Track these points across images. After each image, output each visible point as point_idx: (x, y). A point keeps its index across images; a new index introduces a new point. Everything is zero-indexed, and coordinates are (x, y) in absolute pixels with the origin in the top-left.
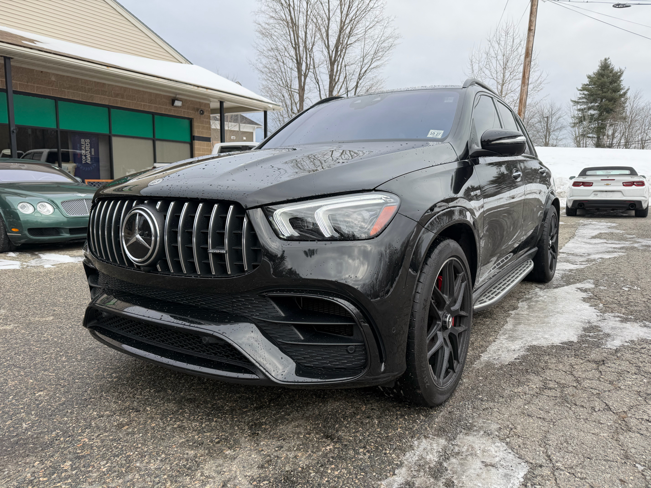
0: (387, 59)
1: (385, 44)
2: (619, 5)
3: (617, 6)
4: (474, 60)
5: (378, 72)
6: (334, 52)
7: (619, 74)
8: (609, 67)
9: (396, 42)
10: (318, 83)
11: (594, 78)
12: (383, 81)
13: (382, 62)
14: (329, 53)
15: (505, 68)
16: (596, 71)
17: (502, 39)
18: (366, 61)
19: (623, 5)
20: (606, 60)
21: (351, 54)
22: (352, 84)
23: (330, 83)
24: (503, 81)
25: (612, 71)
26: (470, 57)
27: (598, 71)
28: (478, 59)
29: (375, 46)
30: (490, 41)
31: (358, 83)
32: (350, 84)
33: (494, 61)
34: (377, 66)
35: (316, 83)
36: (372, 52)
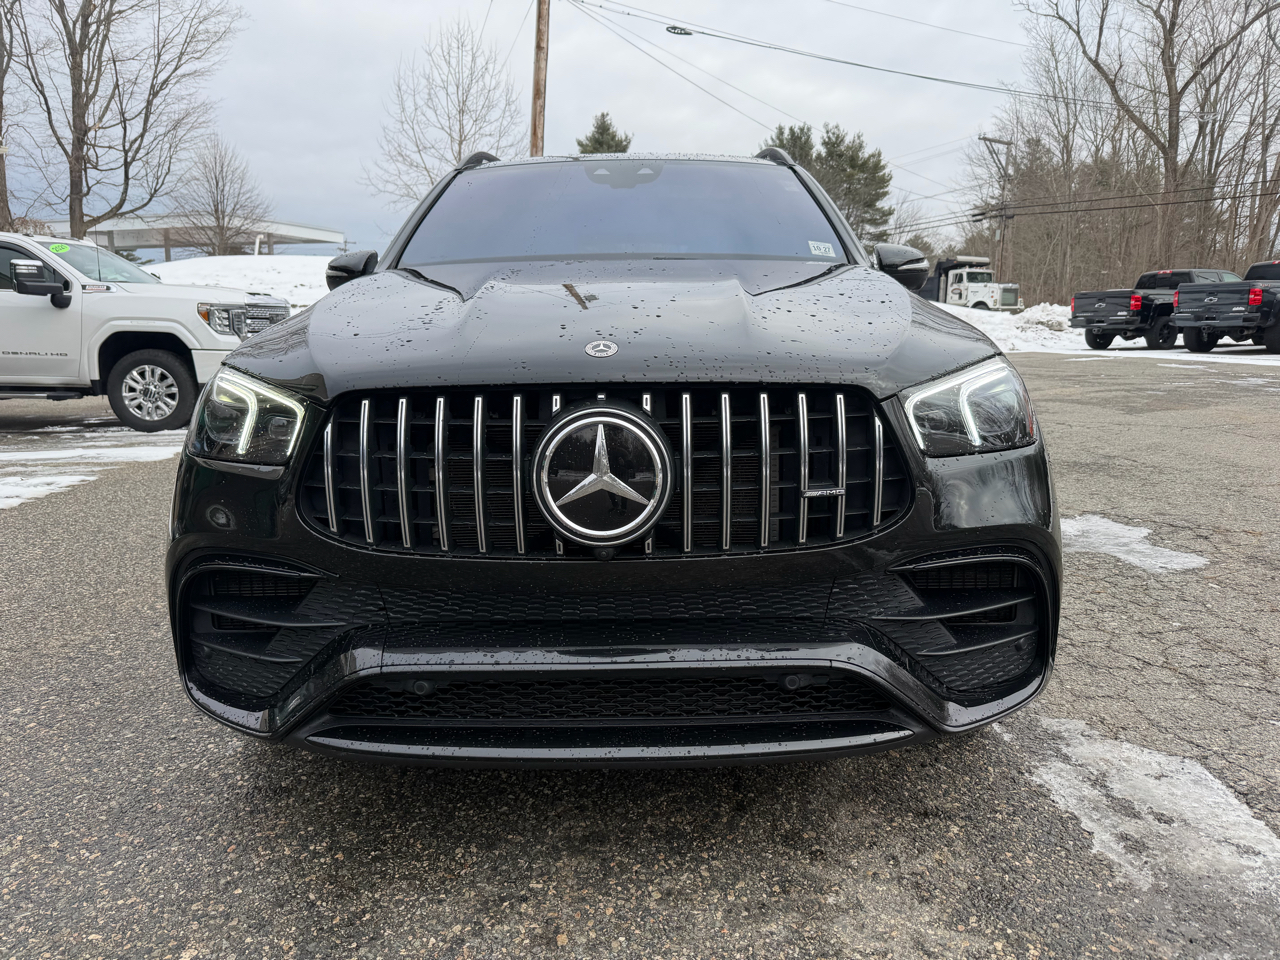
0: (217, 59)
1: (210, 25)
2: (675, 28)
3: (673, 29)
4: (404, 88)
5: (196, 85)
6: (78, 26)
7: (625, 143)
8: (609, 129)
9: (235, 25)
10: (42, 93)
11: (587, 145)
12: (209, 107)
13: (207, 64)
14: (65, 25)
15: (462, 112)
16: (589, 134)
17: (452, 54)
18: (165, 58)
19: (682, 30)
20: (603, 115)
21: (121, 36)
22: (136, 105)
23: (76, 95)
24: (461, 136)
25: (614, 137)
26: (396, 79)
27: (593, 135)
28: (411, 86)
29: (187, 25)
30: (430, 54)
31: (149, 103)
32: (129, 106)
33: (442, 94)
34: (195, 72)
35: (38, 93)
36: (180, 39)
